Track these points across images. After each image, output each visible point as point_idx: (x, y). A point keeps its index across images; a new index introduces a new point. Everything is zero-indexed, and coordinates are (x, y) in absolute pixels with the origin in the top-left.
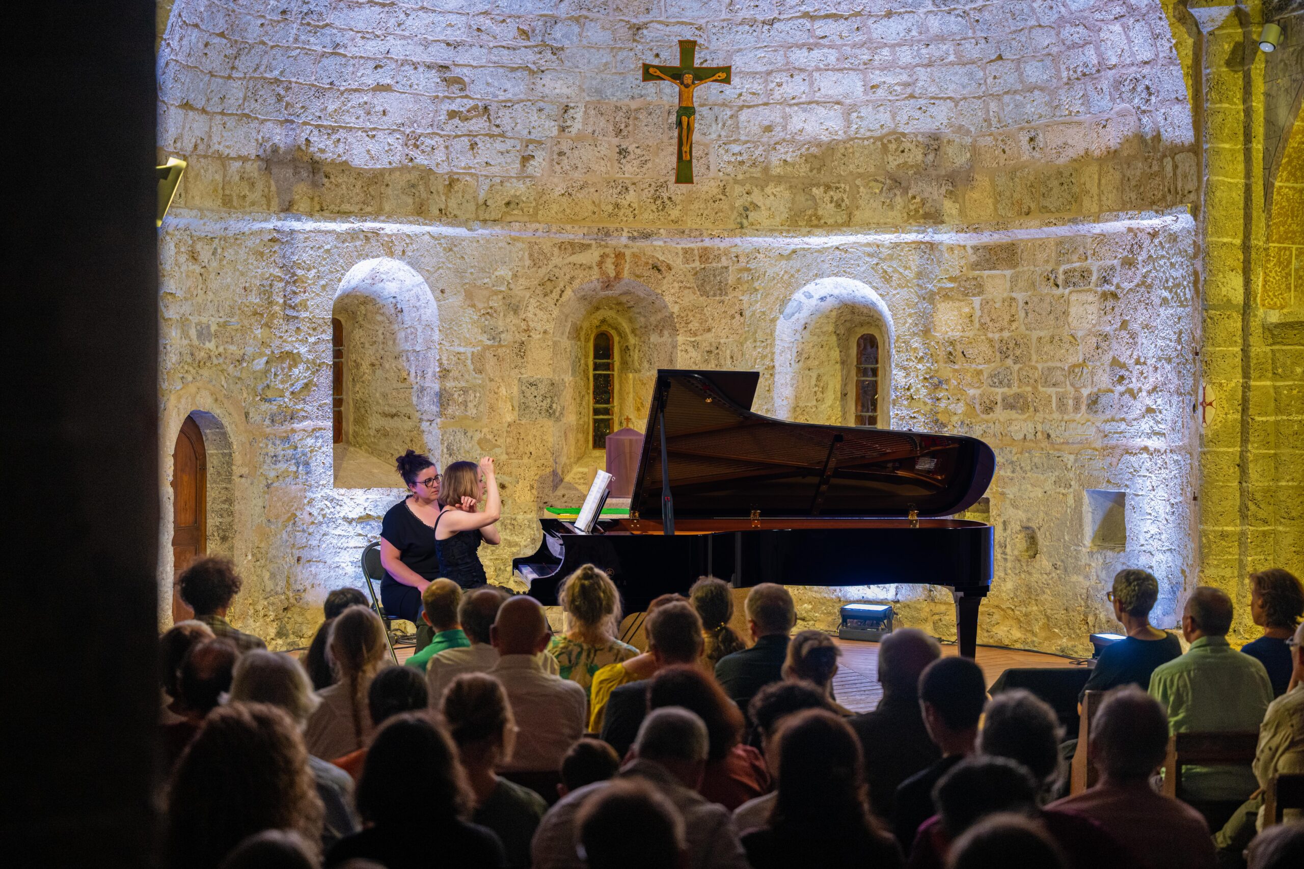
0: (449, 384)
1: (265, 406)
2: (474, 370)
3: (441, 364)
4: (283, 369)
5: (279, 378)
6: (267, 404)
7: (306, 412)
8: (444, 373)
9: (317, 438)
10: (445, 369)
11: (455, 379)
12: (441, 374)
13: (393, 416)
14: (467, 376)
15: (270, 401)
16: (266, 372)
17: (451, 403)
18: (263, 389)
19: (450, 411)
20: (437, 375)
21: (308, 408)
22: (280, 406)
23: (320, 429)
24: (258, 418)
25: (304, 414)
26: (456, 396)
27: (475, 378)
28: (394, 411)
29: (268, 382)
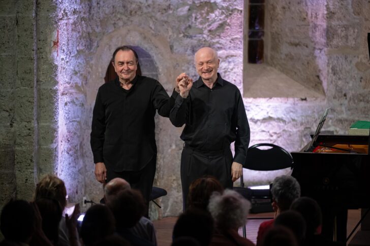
0: (334, 23)
1: (187, 41)
2: (354, 13)
3: (328, 8)
4: (202, 14)
5: (199, 20)
6: (189, 40)
7: (220, 44)
8: (331, 15)
9: (229, 62)
10: (331, 12)
11: (339, 19)
12: (328, 16)
13: (296, 45)
14: (348, 17)
15: (191, 37)
16: (188, 17)
17: (335, 36)
18: (186, 29)
19: (335, 42)
20: (325, 16)
21: (223, 41)
22: (200, 40)
23: (232, 56)
24: (181, 50)
25: (219, 46)
26: (339, 31)
27: (354, 18)
28: (297, 41)
29: (190, 23)
